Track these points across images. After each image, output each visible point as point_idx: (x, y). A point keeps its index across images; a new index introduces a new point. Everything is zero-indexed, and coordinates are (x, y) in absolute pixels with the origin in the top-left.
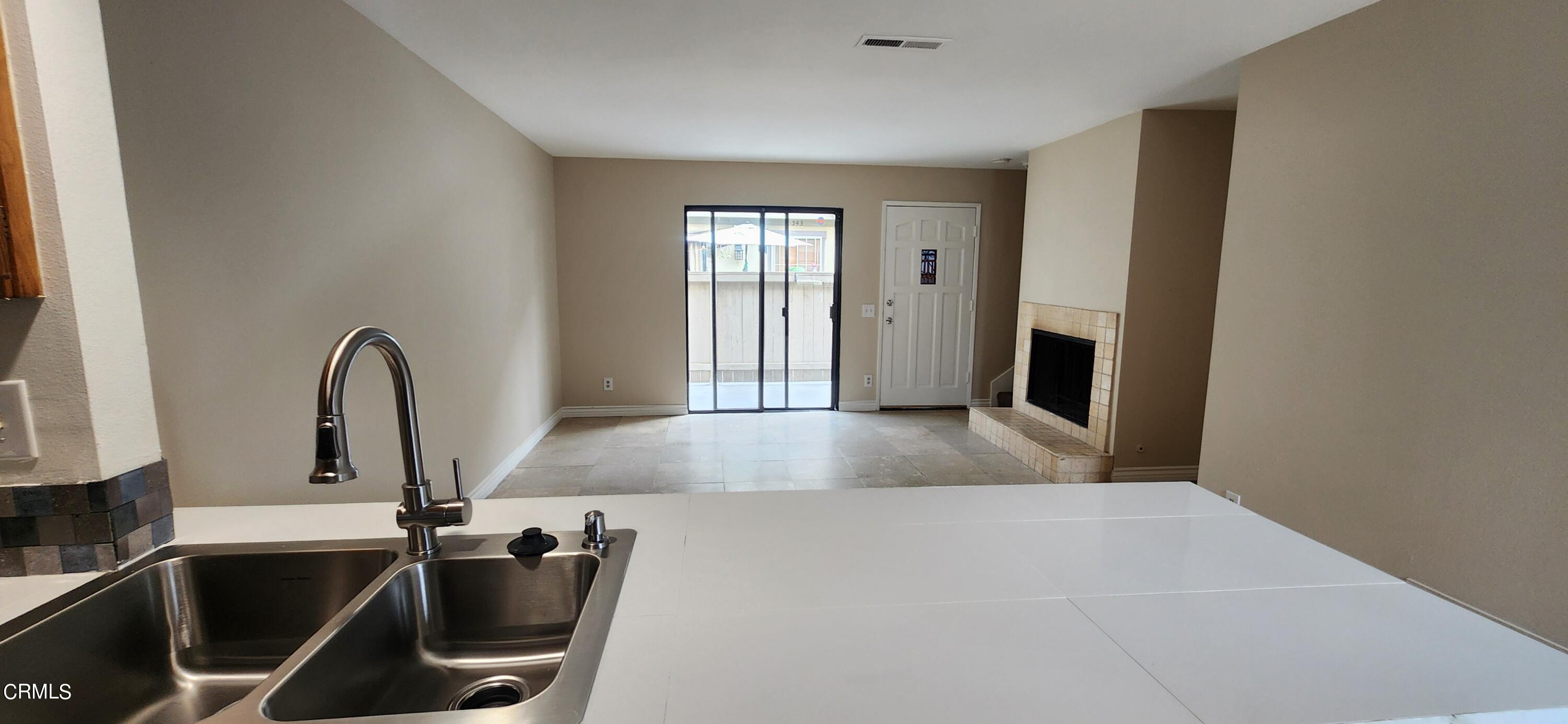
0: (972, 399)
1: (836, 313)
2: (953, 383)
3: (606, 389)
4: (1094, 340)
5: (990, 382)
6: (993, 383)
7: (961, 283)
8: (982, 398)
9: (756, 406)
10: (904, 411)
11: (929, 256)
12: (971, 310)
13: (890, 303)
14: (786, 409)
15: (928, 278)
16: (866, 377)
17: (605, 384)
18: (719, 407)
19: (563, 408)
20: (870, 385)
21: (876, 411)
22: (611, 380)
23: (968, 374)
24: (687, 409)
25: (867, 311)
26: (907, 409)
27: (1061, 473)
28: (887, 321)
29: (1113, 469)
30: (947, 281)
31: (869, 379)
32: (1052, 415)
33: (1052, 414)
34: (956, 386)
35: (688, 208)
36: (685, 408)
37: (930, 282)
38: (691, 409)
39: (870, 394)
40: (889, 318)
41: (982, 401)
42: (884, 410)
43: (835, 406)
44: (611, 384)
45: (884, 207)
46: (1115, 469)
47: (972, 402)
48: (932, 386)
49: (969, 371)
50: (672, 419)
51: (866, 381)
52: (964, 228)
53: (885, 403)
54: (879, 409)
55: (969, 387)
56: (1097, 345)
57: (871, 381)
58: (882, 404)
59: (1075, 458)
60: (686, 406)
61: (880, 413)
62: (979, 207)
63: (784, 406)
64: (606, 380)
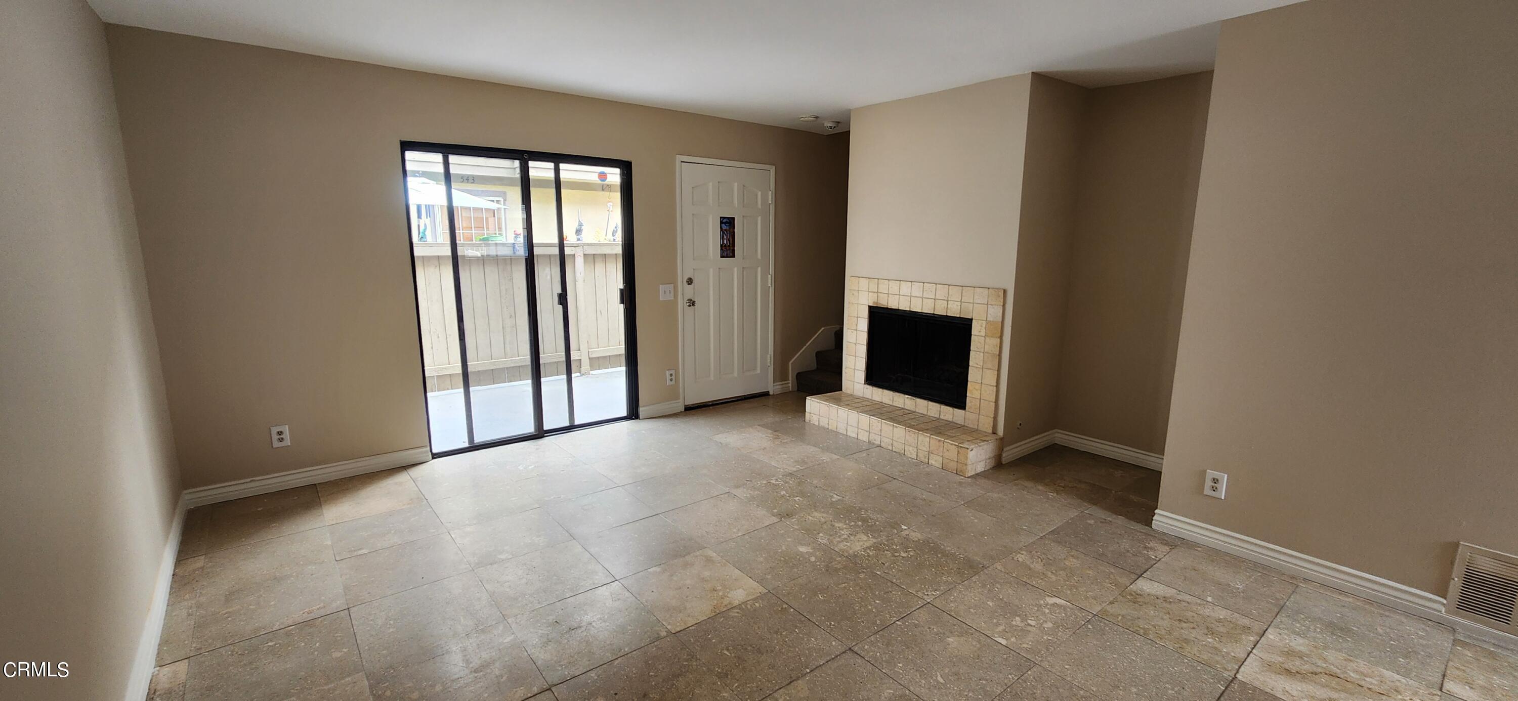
0: (774, 383)
1: (629, 296)
2: (755, 369)
3: (276, 444)
4: (970, 318)
5: (788, 364)
6: (792, 364)
7: (759, 256)
8: (782, 381)
9: (530, 429)
10: (711, 407)
11: (728, 224)
12: (770, 285)
13: (690, 281)
14: (571, 428)
15: (728, 250)
16: (668, 373)
17: (275, 437)
18: (478, 439)
19: (185, 492)
20: (673, 382)
21: (681, 412)
22: (286, 429)
23: (769, 356)
24: (430, 453)
25: (664, 293)
26: (713, 405)
27: (970, 465)
28: (687, 303)
29: (1003, 450)
30: (745, 254)
31: (671, 375)
32: (907, 398)
33: (907, 396)
34: (759, 371)
35: (406, 146)
36: (426, 452)
37: (728, 256)
38: (434, 451)
39: (673, 393)
40: (688, 300)
41: (783, 384)
42: (691, 410)
43: (633, 413)
44: (287, 435)
45: (678, 163)
46: (1005, 450)
47: (774, 386)
48: (736, 374)
49: (770, 353)
50: (415, 472)
51: (668, 377)
52: (760, 193)
53: (690, 402)
54: (683, 410)
55: (771, 371)
56: (974, 321)
57: (673, 377)
58: (685, 404)
59: (980, 446)
60: (429, 448)
61: (685, 415)
62: (773, 170)
63: (567, 424)
64: (274, 430)
